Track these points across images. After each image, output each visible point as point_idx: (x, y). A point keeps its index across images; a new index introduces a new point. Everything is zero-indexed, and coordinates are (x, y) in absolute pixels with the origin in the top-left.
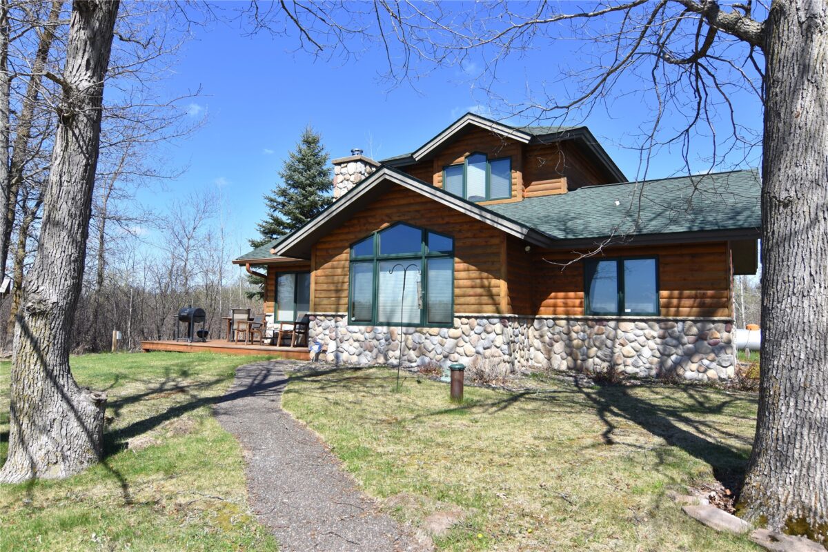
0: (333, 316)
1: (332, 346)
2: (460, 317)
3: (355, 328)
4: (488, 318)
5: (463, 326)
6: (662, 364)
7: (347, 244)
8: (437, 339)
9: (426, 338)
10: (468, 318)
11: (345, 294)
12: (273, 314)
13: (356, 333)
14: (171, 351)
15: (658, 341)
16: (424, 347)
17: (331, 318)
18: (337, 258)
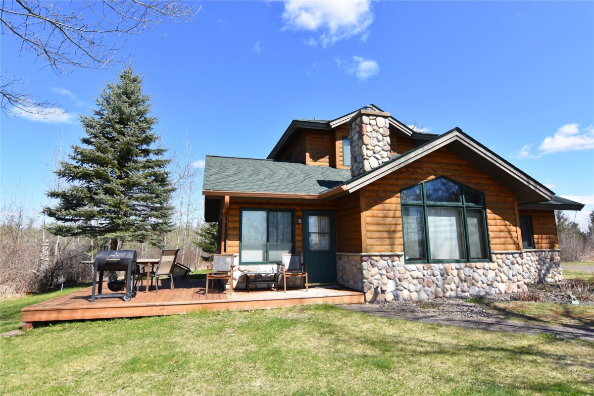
0: (390, 256)
1: (390, 286)
2: (496, 254)
3: (412, 267)
4: (512, 254)
5: (498, 260)
6: (539, 275)
7: (398, 189)
8: (481, 272)
9: (474, 271)
10: (501, 254)
11: (399, 235)
12: (238, 254)
13: (414, 271)
14: (113, 319)
15: (537, 263)
16: (473, 279)
17: (388, 258)
18: (388, 201)
